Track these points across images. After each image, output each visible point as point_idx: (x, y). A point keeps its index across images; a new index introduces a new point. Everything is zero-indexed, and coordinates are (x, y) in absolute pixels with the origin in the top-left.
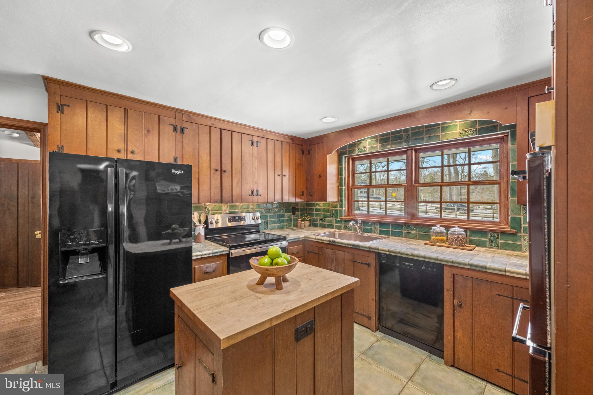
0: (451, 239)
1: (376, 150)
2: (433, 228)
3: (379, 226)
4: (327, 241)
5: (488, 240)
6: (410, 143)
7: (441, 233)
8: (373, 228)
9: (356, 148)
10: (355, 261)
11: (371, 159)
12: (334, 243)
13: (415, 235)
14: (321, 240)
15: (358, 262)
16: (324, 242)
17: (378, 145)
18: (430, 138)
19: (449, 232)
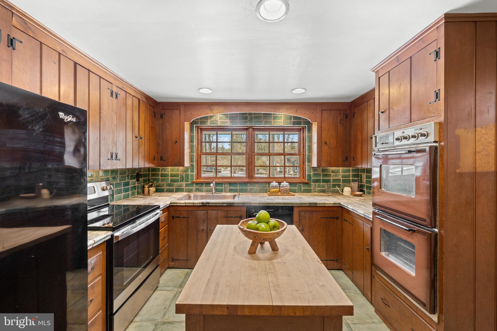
0: (284, 189)
1: (226, 125)
2: (271, 183)
3: (228, 185)
4: (200, 203)
5: (297, 188)
6: (253, 124)
7: (276, 187)
8: (223, 188)
9: (208, 120)
10: (228, 217)
11: (218, 131)
12: (207, 205)
13: (256, 190)
14: (193, 203)
15: (231, 217)
16: (196, 205)
17: (228, 121)
18: (266, 122)
19: (281, 185)
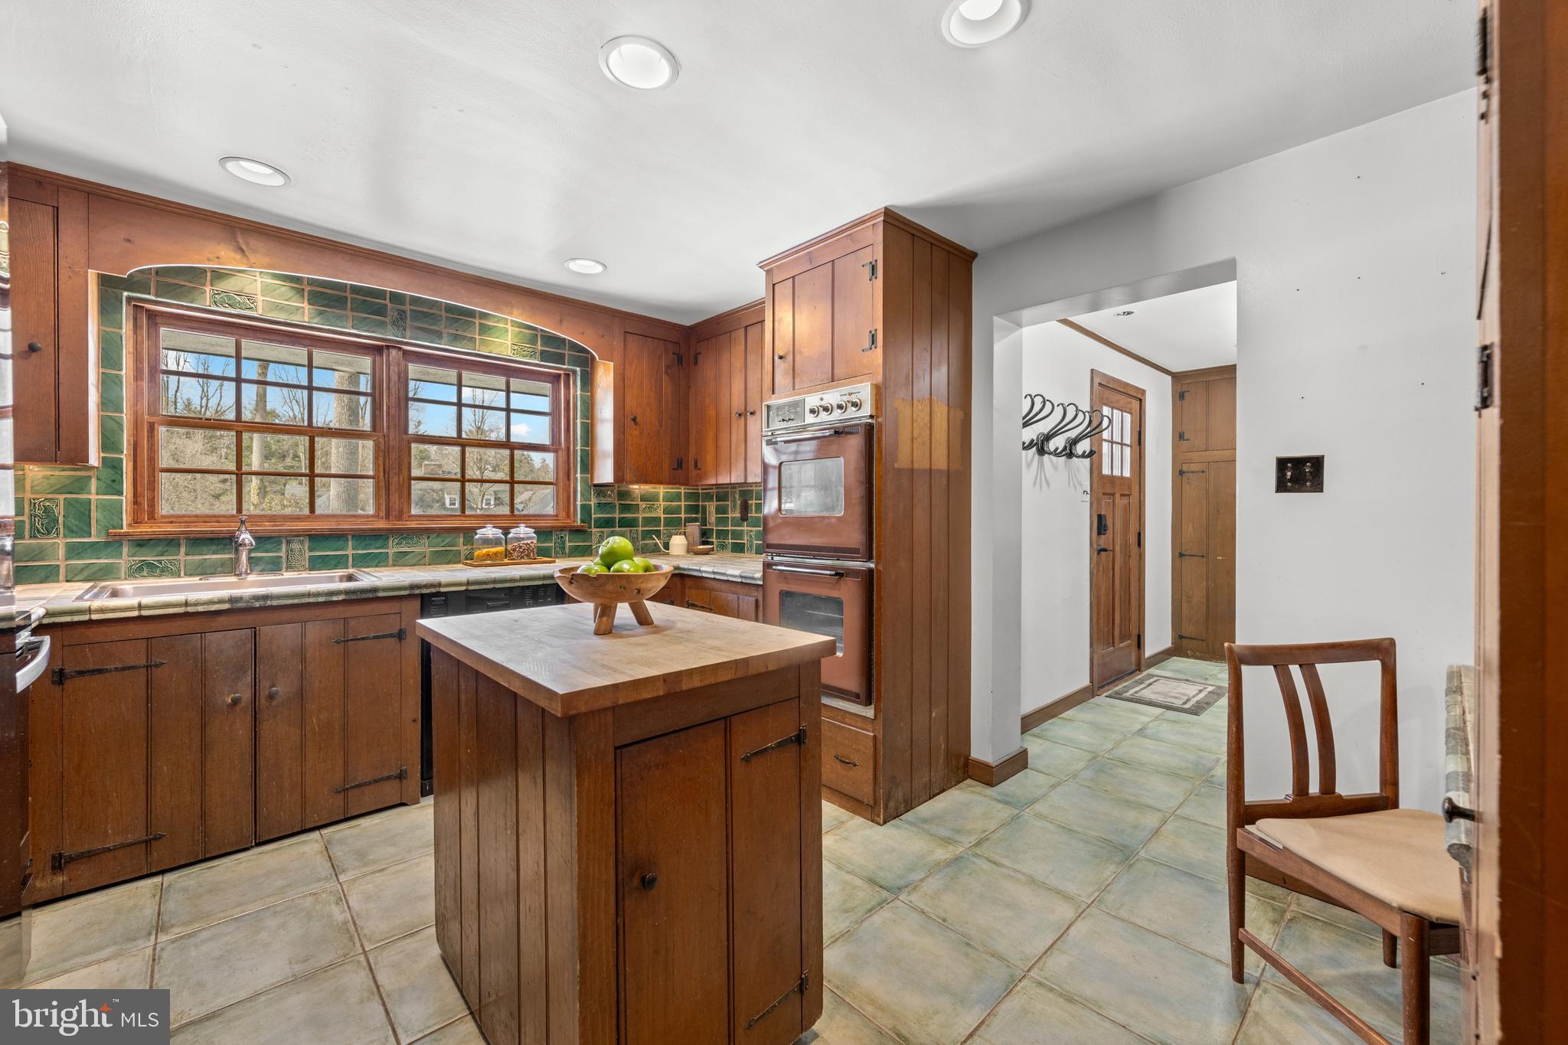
4: (221, 601)
5: (553, 545)
6: (408, 333)
7: (496, 542)
8: (283, 554)
9: (204, 285)
10: (347, 641)
11: (242, 335)
13: (420, 557)
15: (363, 639)
17: (306, 305)
18: (456, 338)
19: (510, 536)
